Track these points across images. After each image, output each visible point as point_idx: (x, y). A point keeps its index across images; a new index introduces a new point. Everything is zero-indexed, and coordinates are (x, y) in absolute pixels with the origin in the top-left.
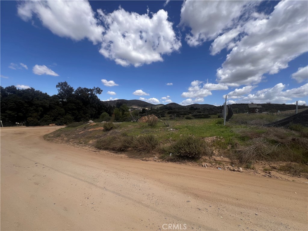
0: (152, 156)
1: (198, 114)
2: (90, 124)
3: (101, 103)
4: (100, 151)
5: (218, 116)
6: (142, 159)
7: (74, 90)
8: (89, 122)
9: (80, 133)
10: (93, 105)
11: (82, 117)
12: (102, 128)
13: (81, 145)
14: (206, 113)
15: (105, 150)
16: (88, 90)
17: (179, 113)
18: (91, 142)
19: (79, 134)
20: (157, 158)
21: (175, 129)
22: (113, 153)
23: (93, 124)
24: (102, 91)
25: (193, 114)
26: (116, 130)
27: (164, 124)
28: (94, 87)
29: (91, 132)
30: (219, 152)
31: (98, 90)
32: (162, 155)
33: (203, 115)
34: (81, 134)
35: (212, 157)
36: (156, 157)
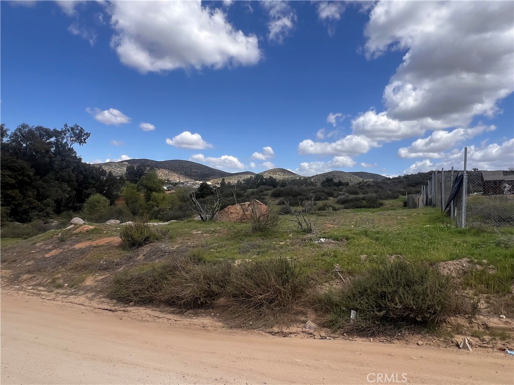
0: (297, 321)
1: (352, 196)
2: (75, 229)
3: (86, 170)
4: (129, 309)
5: (402, 204)
6: (271, 330)
7: (9, 133)
8: (71, 224)
9: (47, 256)
10: (64, 174)
11: (34, 208)
12: (117, 240)
13: (62, 291)
14: (370, 195)
15: (141, 305)
16: (49, 134)
17: (301, 194)
18: (89, 282)
19: (45, 259)
20: (313, 325)
21: (334, 240)
22: (173, 313)
23: (86, 229)
24: (88, 135)
25: (340, 197)
26: (163, 246)
27: (297, 224)
28: (66, 125)
29: (82, 252)
30: (488, 302)
31: (77, 131)
32: (329, 317)
33: (363, 199)
34: (54, 257)
35: (476, 319)
36: (310, 323)
